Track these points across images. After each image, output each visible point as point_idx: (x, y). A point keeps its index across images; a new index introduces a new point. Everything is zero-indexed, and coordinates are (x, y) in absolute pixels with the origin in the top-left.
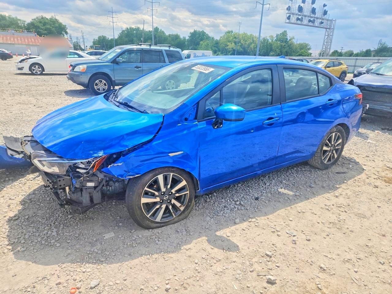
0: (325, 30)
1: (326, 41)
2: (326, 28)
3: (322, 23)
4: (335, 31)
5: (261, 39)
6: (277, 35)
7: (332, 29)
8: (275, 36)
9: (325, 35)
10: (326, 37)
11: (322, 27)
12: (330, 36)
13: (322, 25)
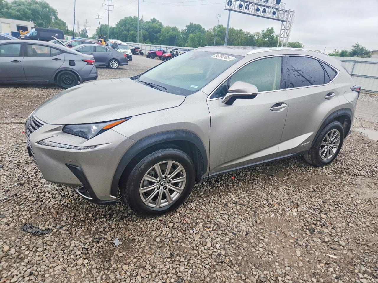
0: (281, 22)
1: (282, 36)
2: (283, 21)
3: (274, 13)
4: (293, 25)
5: (229, 27)
6: (263, 31)
7: (289, 22)
8: (261, 32)
9: (281, 29)
10: (283, 31)
11: (276, 18)
12: (287, 31)
13: (275, 16)
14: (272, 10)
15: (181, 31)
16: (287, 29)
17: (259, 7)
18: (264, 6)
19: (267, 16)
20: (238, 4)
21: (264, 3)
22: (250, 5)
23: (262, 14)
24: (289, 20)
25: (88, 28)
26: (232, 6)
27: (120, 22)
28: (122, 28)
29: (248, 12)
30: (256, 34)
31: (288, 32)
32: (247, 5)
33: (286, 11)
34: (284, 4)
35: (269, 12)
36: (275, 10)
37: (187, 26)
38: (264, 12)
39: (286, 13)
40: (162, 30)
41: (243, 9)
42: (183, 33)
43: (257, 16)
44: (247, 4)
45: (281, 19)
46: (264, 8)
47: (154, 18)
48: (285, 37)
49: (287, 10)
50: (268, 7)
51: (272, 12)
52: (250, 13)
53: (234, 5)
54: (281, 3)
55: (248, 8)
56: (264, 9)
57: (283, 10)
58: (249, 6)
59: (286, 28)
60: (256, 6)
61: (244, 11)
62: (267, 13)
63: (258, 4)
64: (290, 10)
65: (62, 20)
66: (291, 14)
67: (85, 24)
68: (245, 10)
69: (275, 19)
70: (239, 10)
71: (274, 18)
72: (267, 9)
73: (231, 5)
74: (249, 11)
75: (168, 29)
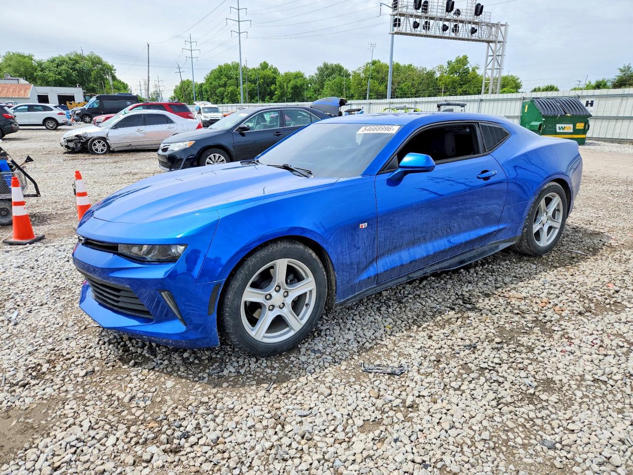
0: (486, 44)
1: (490, 66)
2: (489, 42)
3: (473, 31)
6: (449, 63)
7: (499, 42)
8: (445, 65)
9: (488, 56)
10: (490, 58)
11: (477, 38)
12: (497, 57)
13: (474, 35)
14: (470, 26)
15: (308, 79)
16: (497, 54)
17: (447, 23)
18: (456, 21)
19: (461, 37)
20: (412, 23)
21: (455, 16)
22: (432, 22)
23: (453, 35)
24: (500, 38)
25: (161, 89)
26: (401, 26)
27: (212, 73)
28: (215, 83)
29: (429, 33)
30: (437, 68)
31: (499, 59)
32: (426, 23)
33: (493, 25)
34: (489, 14)
35: (464, 31)
36: (474, 26)
37: (318, 69)
38: (456, 30)
39: (493, 29)
40: (279, 79)
41: (420, 30)
42: (312, 81)
43: (445, 38)
44: (426, 20)
45: (485, 39)
46: (455, 23)
47: (264, 63)
48: (495, 67)
49: (495, 22)
50: (462, 22)
51: (470, 28)
52: (432, 34)
53: (405, 24)
54: (483, 13)
55: (429, 27)
56: (456, 26)
57: (487, 25)
58: (429, 24)
59: (495, 53)
60: (441, 23)
61: (422, 33)
62: (462, 32)
63: (445, 19)
64: (499, 22)
65: (122, 81)
66: (503, 28)
67: (157, 83)
68: (424, 31)
69: (476, 40)
70: (413, 32)
71: (473, 38)
72: (460, 25)
73: (399, 25)
74: (431, 32)
75: (288, 77)
